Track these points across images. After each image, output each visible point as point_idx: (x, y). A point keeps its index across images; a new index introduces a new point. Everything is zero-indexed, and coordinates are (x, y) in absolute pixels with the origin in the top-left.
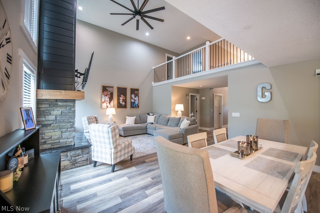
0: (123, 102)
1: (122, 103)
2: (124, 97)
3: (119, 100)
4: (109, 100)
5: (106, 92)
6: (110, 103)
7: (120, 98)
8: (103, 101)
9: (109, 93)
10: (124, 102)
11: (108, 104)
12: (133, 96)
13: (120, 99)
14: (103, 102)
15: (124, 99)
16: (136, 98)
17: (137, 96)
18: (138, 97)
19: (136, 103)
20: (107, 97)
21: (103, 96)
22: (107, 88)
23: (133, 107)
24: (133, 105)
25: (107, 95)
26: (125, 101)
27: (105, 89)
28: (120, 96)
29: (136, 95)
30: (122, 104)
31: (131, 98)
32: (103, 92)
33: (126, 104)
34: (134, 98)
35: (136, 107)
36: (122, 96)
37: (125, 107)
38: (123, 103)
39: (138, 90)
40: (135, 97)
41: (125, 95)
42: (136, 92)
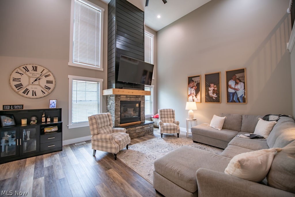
0: (213, 94)
1: (213, 95)
2: (215, 86)
3: (207, 91)
4: (195, 93)
5: (192, 84)
6: (196, 96)
7: (210, 89)
8: (189, 94)
9: (195, 84)
10: (215, 94)
11: (194, 97)
12: (232, 83)
13: (209, 90)
14: (189, 95)
15: (216, 89)
16: (240, 86)
17: (240, 81)
18: (244, 83)
19: (240, 93)
20: (193, 89)
21: (189, 88)
22: (193, 79)
23: (233, 101)
24: (232, 98)
25: (193, 87)
26: (217, 92)
27: (190, 80)
28: (210, 86)
29: (238, 81)
30: (212, 97)
31: (228, 86)
32: (189, 84)
33: (219, 96)
34: (233, 86)
35: (240, 102)
36: (212, 85)
37: (217, 100)
38: (215, 96)
39: (242, 71)
40: (237, 83)
41: (217, 83)
42: (238, 75)
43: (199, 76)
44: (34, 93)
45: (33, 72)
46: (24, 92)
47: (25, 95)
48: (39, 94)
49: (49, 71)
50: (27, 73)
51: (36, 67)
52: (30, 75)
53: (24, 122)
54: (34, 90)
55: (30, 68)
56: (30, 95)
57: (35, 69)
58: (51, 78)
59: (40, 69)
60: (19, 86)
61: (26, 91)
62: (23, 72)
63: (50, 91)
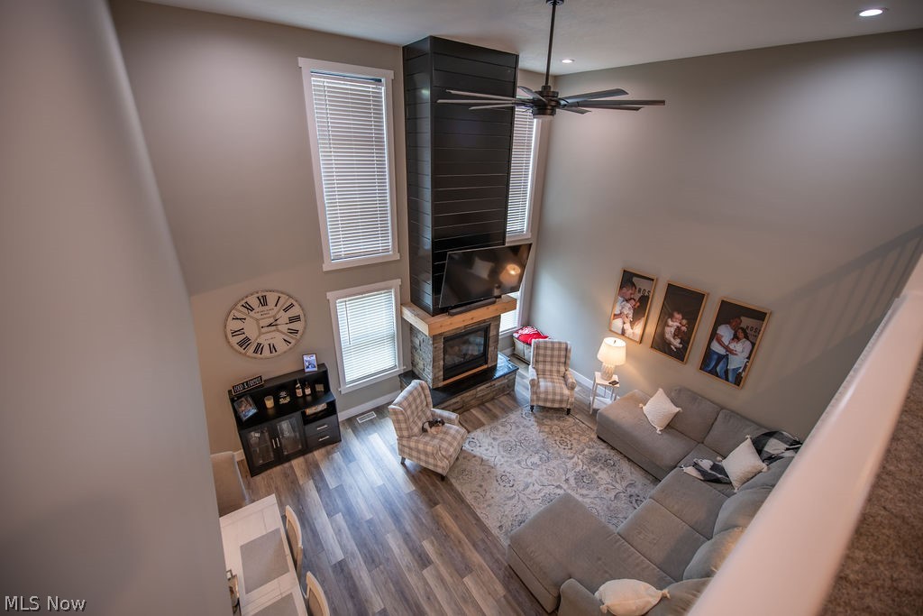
0: (674, 338)
1: (672, 339)
2: (684, 322)
3: (662, 323)
4: (631, 316)
5: (630, 291)
6: (632, 323)
7: (670, 323)
8: (617, 312)
9: (637, 296)
10: (679, 341)
11: (627, 326)
12: (725, 332)
13: (666, 324)
14: (615, 315)
15: (684, 328)
16: (741, 348)
17: (746, 337)
18: (753, 344)
19: (736, 362)
20: (629, 305)
21: (621, 299)
22: (635, 279)
23: (713, 372)
24: (712, 363)
25: (631, 299)
26: (685, 337)
27: (628, 279)
28: (671, 316)
29: (741, 335)
30: (669, 344)
31: (714, 335)
32: (621, 288)
33: (685, 348)
34: (726, 340)
35: (727, 379)
36: (678, 316)
37: (680, 355)
38: (676, 343)
40: (736, 338)
41: (692, 317)
42: (746, 322)
43: (653, 280)
44: (273, 348)
45: (262, 308)
46: (255, 351)
47: (258, 355)
48: (281, 347)
49: (290, 297)
50: (252, 313)
51: (264, 297)
52: (258, 316)
53: (270, 403)
54: (271, 342)
55: (253, 302)
56: (266, 352)
57: (263, 301)
58: (295, 311)
59: (271, 298)
60: (245, 343)
61: (259, 348)
62: (244, 313)
63: (299, 335)
